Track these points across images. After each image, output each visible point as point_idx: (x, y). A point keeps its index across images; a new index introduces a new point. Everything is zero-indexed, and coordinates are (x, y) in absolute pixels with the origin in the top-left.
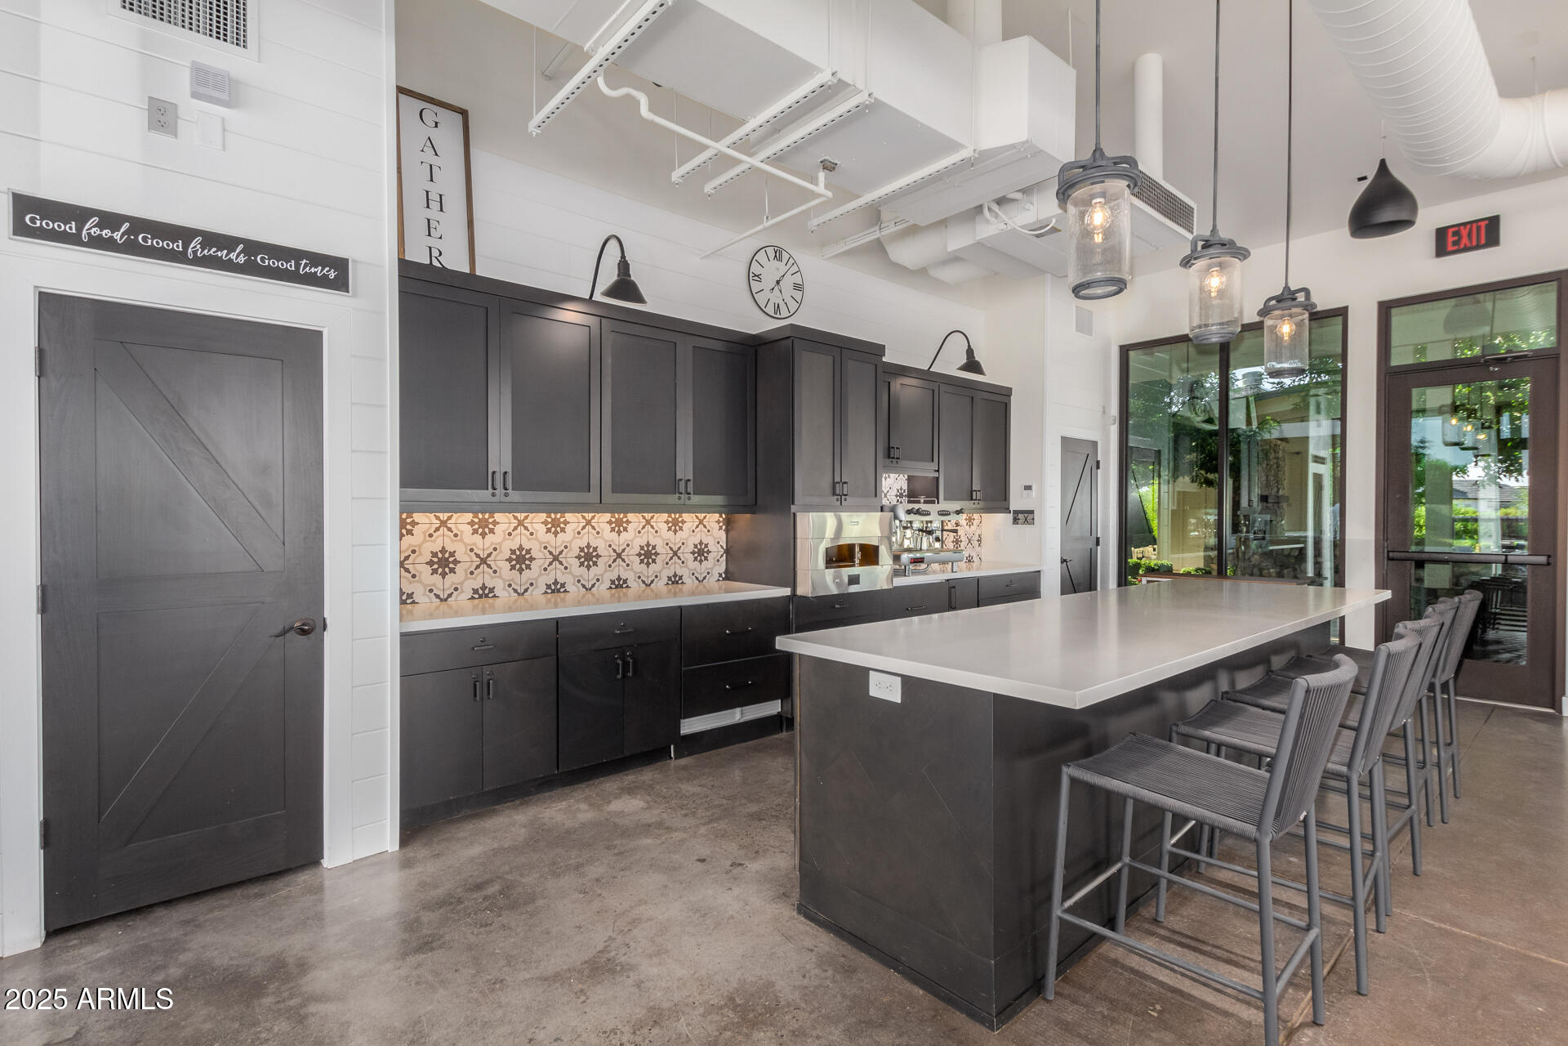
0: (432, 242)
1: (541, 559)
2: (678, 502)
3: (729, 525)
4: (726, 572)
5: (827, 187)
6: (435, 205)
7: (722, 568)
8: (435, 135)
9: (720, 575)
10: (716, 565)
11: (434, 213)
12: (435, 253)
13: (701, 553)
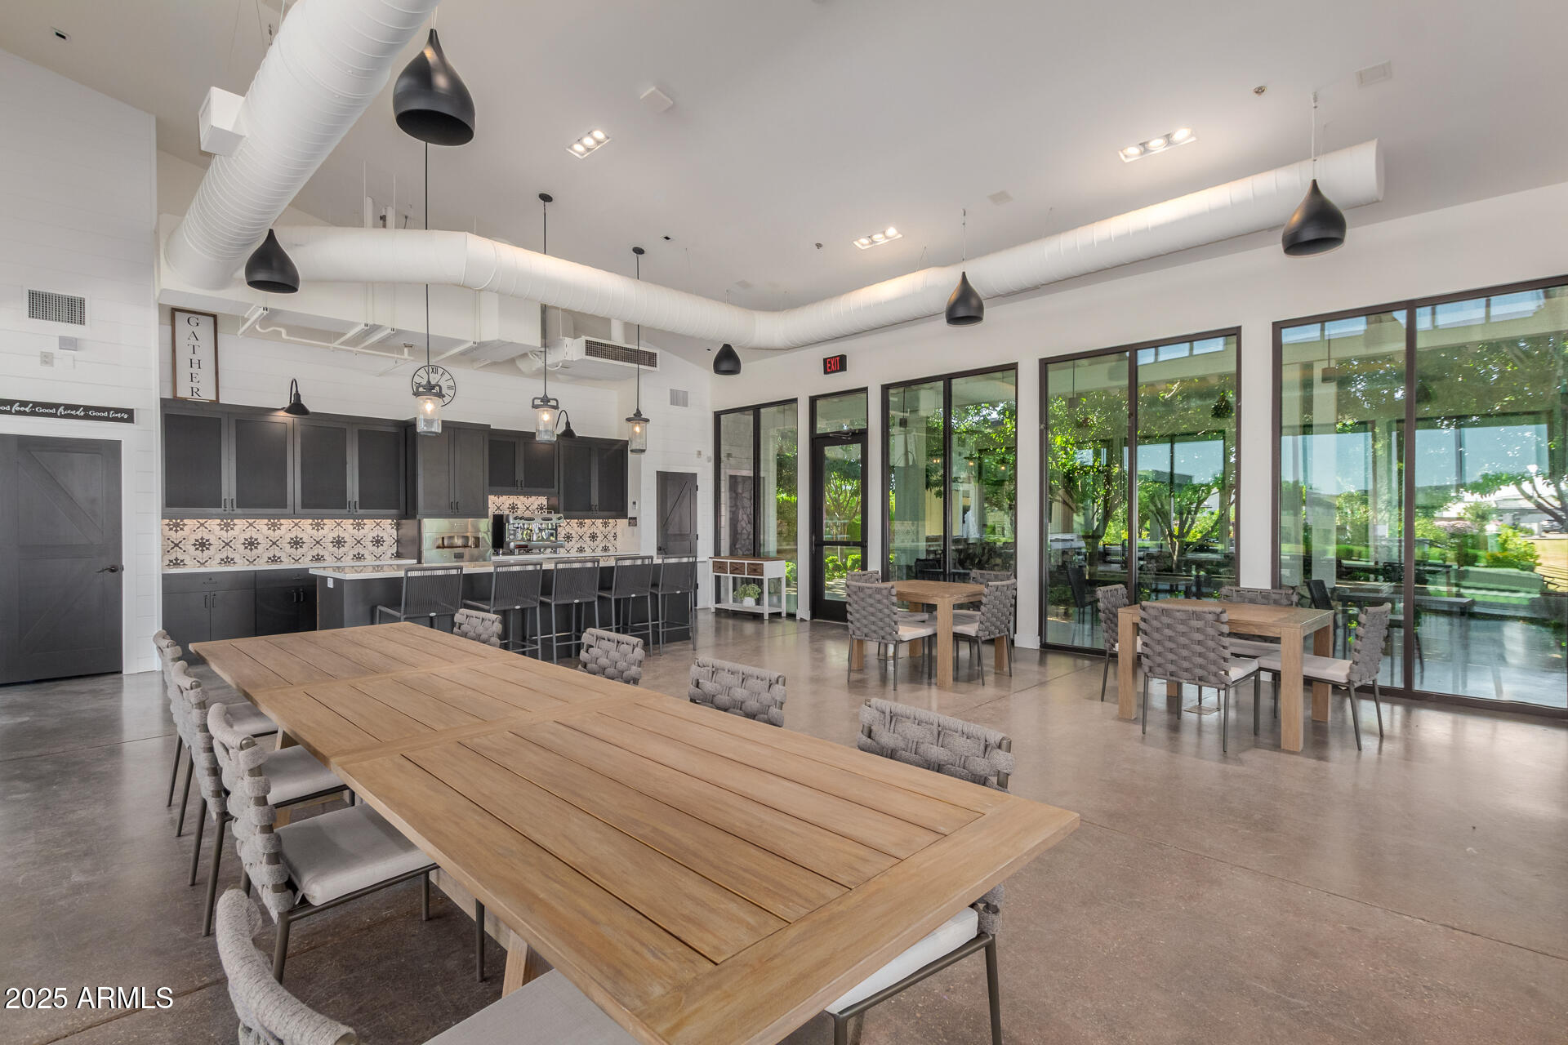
0: (193, 385)
1: (264, 543)
2: (347, 513)
3: (398, 526)
4: (397, 552)
5: (409, 355)
6: (195, 366)
7: (394, 550)
8: (196, 329)
9: (393, 554)
10: (390, 548)
11: (195, 369)
12: (195, 390)
13: (378, 542)
